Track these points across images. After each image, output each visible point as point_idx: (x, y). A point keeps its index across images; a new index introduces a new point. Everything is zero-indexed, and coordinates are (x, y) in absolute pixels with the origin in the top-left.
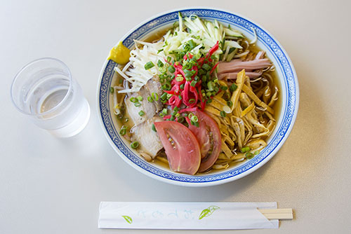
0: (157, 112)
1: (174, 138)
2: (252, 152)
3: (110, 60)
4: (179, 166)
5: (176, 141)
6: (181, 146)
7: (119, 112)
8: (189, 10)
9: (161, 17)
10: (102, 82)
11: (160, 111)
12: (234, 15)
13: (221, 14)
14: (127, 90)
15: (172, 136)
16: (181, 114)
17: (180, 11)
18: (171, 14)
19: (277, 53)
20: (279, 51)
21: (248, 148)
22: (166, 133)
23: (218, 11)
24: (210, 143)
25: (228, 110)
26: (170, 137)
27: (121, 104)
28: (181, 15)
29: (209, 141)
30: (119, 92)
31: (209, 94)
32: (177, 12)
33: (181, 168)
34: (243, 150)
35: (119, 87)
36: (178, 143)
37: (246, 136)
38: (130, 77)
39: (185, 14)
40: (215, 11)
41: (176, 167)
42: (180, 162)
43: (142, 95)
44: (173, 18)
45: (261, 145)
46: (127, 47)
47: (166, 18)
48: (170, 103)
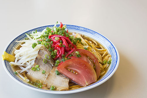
0: (53, 66)
1: (73, 69)
3: (5, 60)
4: (86, 81)
5: (75, 69)
6: (80, 70)
9: (18, 37)
11: (54, 64)
15: (71, 68)
16: (67, 57)
21: (106, 61)
22: (67, 69)
23: (43, 27)
24: (91, 62)
25: (87, 47)
26: (71, 70)
28: (27, 34)
29: (90, 61)
33: (87, 82)
34: (104, 62)
35: (19, 71)
41: (85, 83)
42: (85, 79)
43: (38, 64)
45: (109, 57)
46: (9, 53)
47: (21, 37)
48: (58, 56)
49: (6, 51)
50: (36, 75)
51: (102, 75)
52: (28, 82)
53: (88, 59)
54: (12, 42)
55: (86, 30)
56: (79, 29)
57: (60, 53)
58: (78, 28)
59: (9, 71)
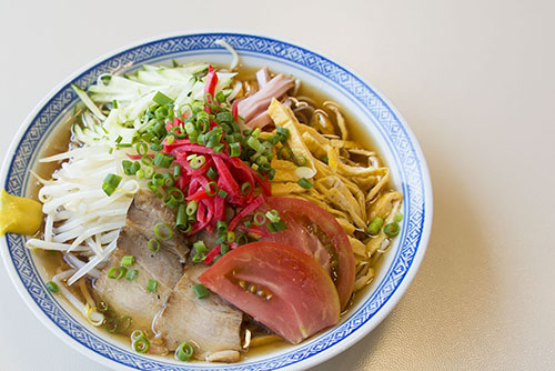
0: (183, 260)
1: (257, 280)
2: (390, 221)
3: (7, 235)
4: (301, 326)
5: (264, 282)
6: (280, 284)
7: (100, 318)
8: (88, 72)
9: (44, 108)
10: (24, 284)
11: (188, 256)
12: (173, 39)
13: (148, 50)
14: (84, 269)
15: (248, 278)
16: (234, 230)
17: (73, 82)
18: (57, 95)
19: (289, 56)
20: (291, 49)
21: (378, 220)
22: (235, 282)
25: (308, 173)
26: (248, 284)
27: (91, 303)
28: (79, 88)
29: (319, 242)
30: (71, 281)
31: (264, 160)
32: (68, 86)
33: (306, 327)
34: (373, 227)
35: (62, 275)
36: (271, 285)
37: (357, 199)
38: (69, 242)
40: (135, 49)
41: (298, 332)
42: (298, 317)
43: (128, 253)
44: (66, 101)
45: (393, 201)
46: (19, 194)
48: (202, 225)
49: (7, 189)
50: (126, 297)
51: (360, 287)
52: (98, 327)
53: (311, 235)
54: (24, 138)
55: (312, 61)
56: (283, 52)
57: (209, 216)
58: (278, 49)
59: (27, 288)
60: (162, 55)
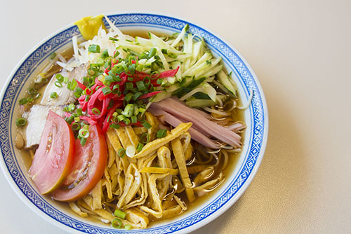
0: (66, 103)
2: (125, 223)
3: (76, 26)
5: (53, 145)
7: (39, 81)
9: (165, 17)
10: (48, 41)
12: (244, 64)
14: (63, 65)
15: (54, 135)
17: (189, 24)
18: (177, 20)
19: (256, 136)
21: (123, 215)
27: (48, 76)
28: (187, 28)
30: (59, 63)
31: (121, 118)
32: (185, 22)
34: (118, 212)
35: (63, 59)
36: (52, 149)
37: (133, 200)
38: (80, 54)
39: (193, 30)
44: (177, 26)
45: (140, 222)
47: (170, 22)
51: (73, 208)
52: (33, 82)
59: (46, 43)
60: (231, 63)
